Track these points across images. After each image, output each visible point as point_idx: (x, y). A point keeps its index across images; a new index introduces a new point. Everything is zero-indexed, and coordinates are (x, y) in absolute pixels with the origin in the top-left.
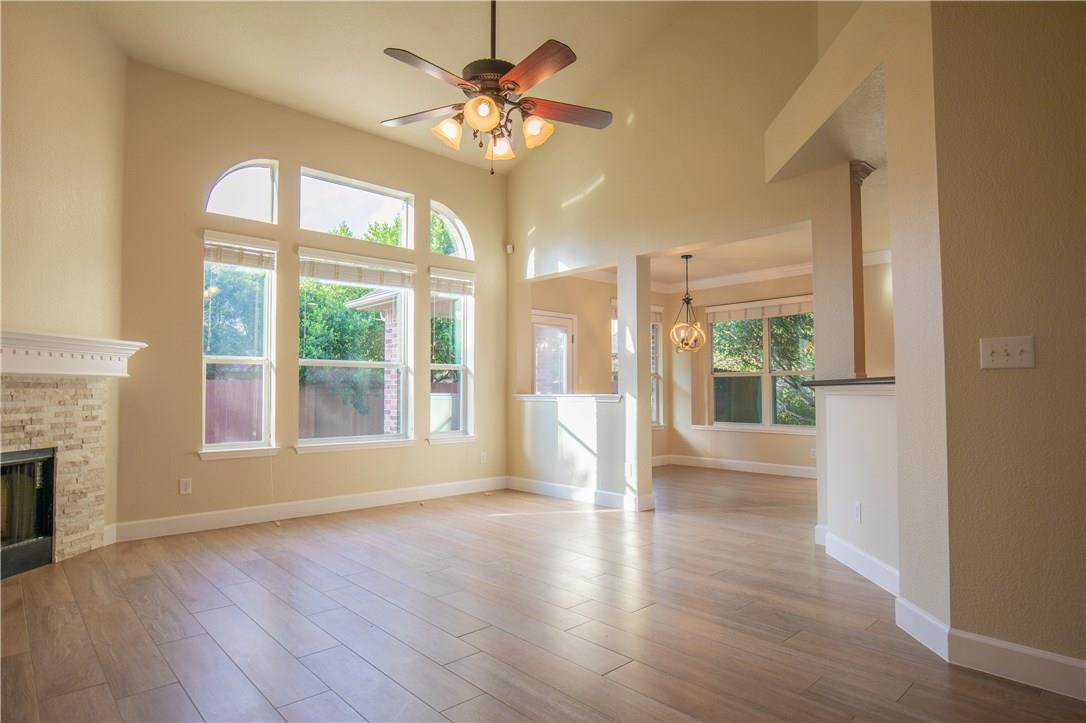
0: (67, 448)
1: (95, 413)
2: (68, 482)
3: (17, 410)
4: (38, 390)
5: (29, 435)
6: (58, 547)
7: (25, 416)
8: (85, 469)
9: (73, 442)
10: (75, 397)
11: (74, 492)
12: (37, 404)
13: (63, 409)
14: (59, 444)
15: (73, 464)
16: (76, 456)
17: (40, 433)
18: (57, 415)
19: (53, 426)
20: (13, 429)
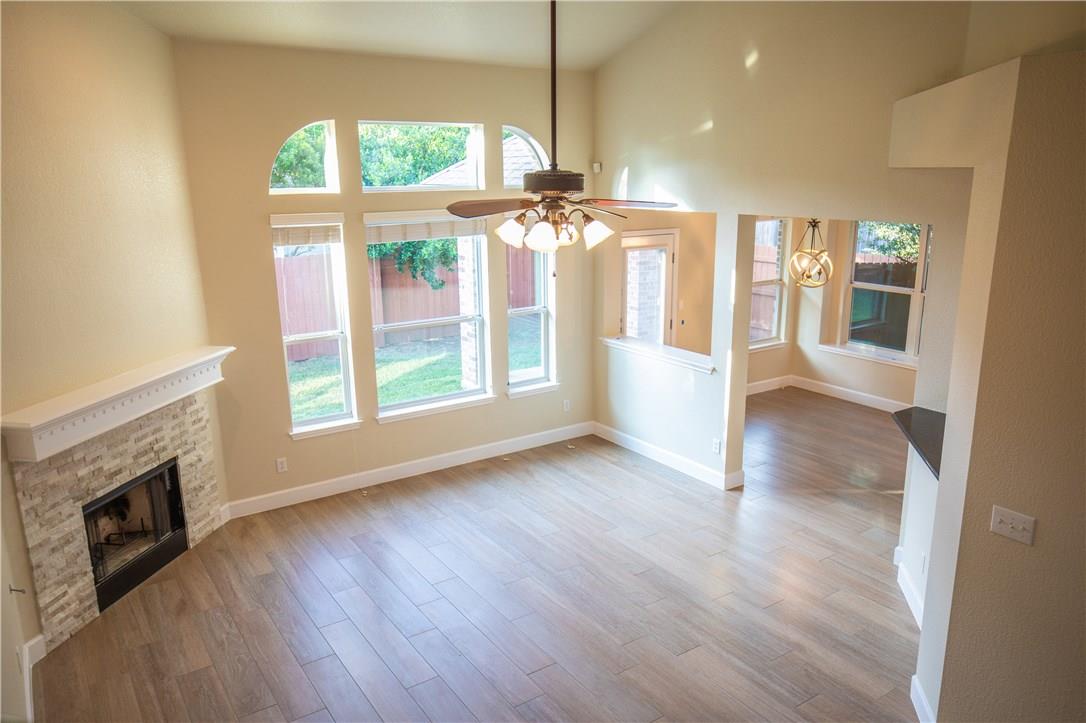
0: (185, 453)
1: (200, 415)
2: (189, 482)
3: (145, 436)
5: (157, 453)
6: (190, 536)
7: (150, 439)
8: (200, 465)
9: (188, 447)
10: (183, 408)
11: (195, 489)
12: (158, 425)
13: (176, 421)
14: (179, 452)
15: (191, 465)
16: (191, 458)
17: (164, 449)
18: (173, 429)
19: (173, 439)
20: (146, 452)
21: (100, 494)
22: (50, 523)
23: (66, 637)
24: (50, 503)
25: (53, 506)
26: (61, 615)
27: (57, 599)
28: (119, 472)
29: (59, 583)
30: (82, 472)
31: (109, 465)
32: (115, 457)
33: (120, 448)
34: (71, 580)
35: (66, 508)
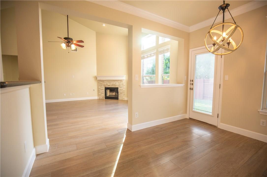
0: (120, 88)
1: (123, 84)
3: (114, 83)
4: (116, 81)
5: (115, 86)
6: (119, 98)
7: (115, 84)
8: (122, 90)
10: (120, 82)
11: (121, 93)
12: (116, 83)
13: (119, 83)
14: (119, 87)
15: (120, 89)
16: (121, 89)
17: (116, 86)
18: (118, 84)
19: (118, 85)
20: (113, 85)
21: (107, 87)
22: (101, 87)
23: (101, 99)
24: (101, 85)
25: (102, 86)
26: (101, 96)
27: (100, 94)
28: (109, 86)
29: (101, 93)
30: (105, 84)
31: (108, 84)
32: (109, 84)
33: (110, 83)
34: (102, 93)
35: (103, 86)
